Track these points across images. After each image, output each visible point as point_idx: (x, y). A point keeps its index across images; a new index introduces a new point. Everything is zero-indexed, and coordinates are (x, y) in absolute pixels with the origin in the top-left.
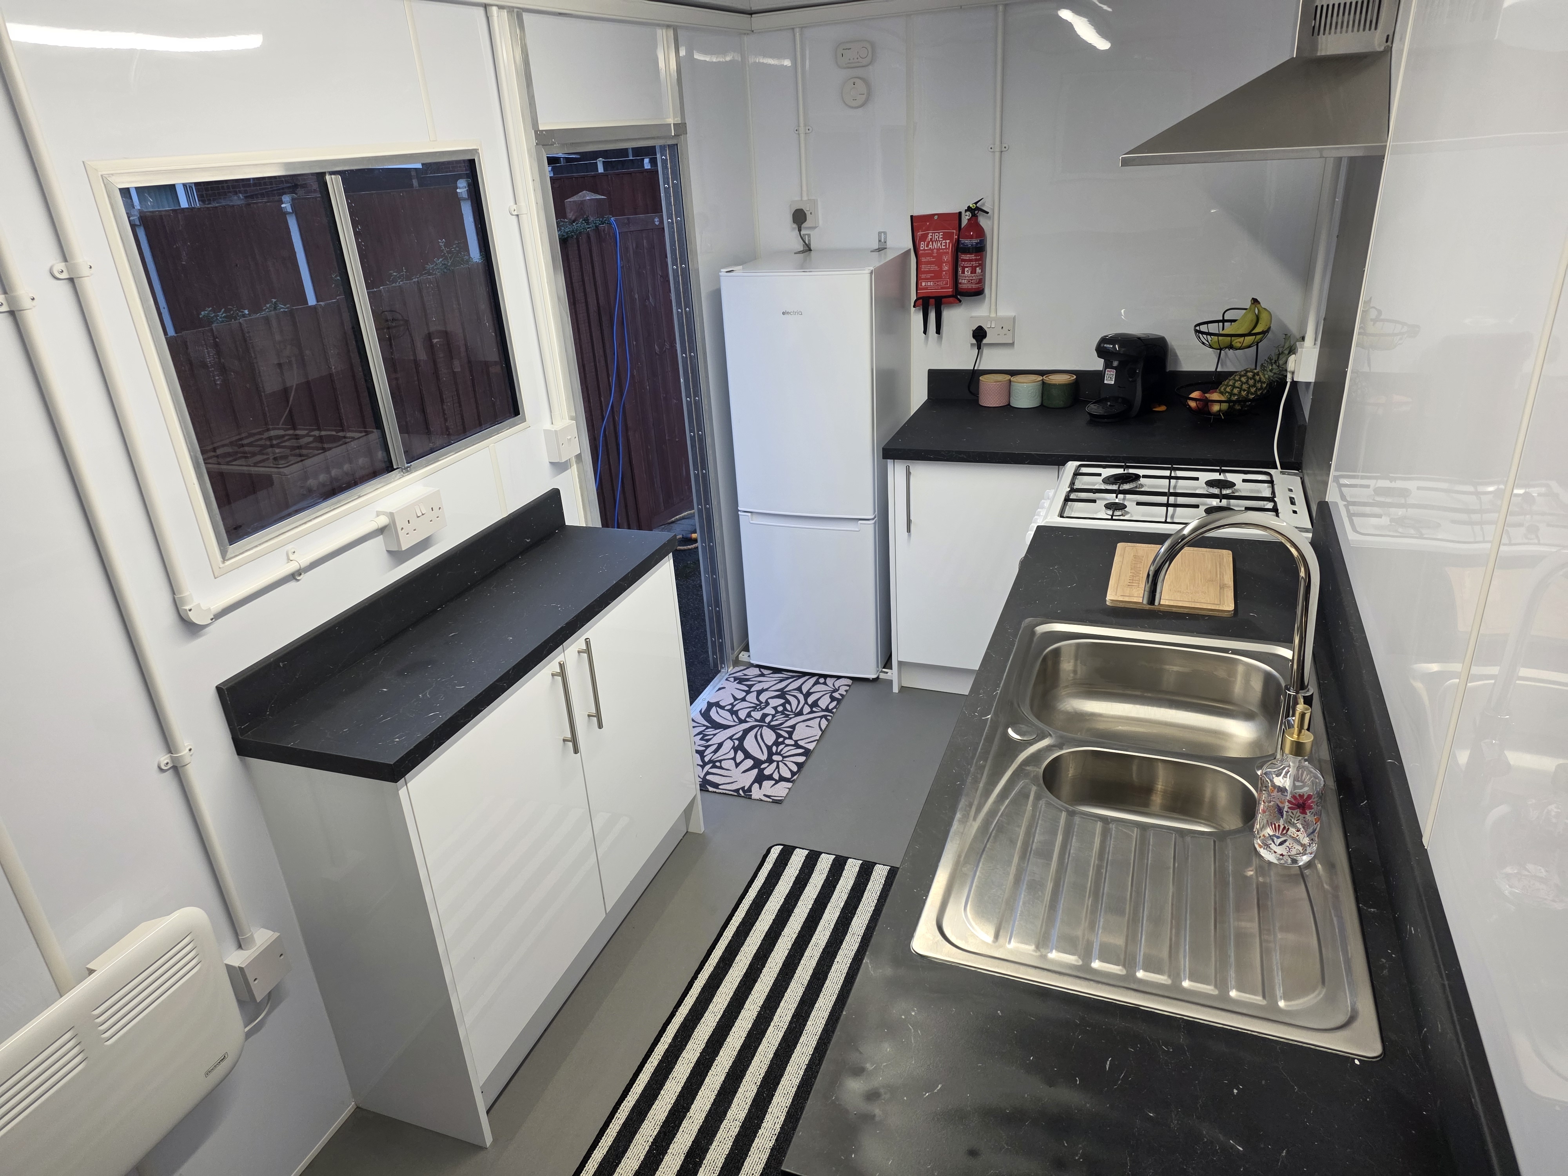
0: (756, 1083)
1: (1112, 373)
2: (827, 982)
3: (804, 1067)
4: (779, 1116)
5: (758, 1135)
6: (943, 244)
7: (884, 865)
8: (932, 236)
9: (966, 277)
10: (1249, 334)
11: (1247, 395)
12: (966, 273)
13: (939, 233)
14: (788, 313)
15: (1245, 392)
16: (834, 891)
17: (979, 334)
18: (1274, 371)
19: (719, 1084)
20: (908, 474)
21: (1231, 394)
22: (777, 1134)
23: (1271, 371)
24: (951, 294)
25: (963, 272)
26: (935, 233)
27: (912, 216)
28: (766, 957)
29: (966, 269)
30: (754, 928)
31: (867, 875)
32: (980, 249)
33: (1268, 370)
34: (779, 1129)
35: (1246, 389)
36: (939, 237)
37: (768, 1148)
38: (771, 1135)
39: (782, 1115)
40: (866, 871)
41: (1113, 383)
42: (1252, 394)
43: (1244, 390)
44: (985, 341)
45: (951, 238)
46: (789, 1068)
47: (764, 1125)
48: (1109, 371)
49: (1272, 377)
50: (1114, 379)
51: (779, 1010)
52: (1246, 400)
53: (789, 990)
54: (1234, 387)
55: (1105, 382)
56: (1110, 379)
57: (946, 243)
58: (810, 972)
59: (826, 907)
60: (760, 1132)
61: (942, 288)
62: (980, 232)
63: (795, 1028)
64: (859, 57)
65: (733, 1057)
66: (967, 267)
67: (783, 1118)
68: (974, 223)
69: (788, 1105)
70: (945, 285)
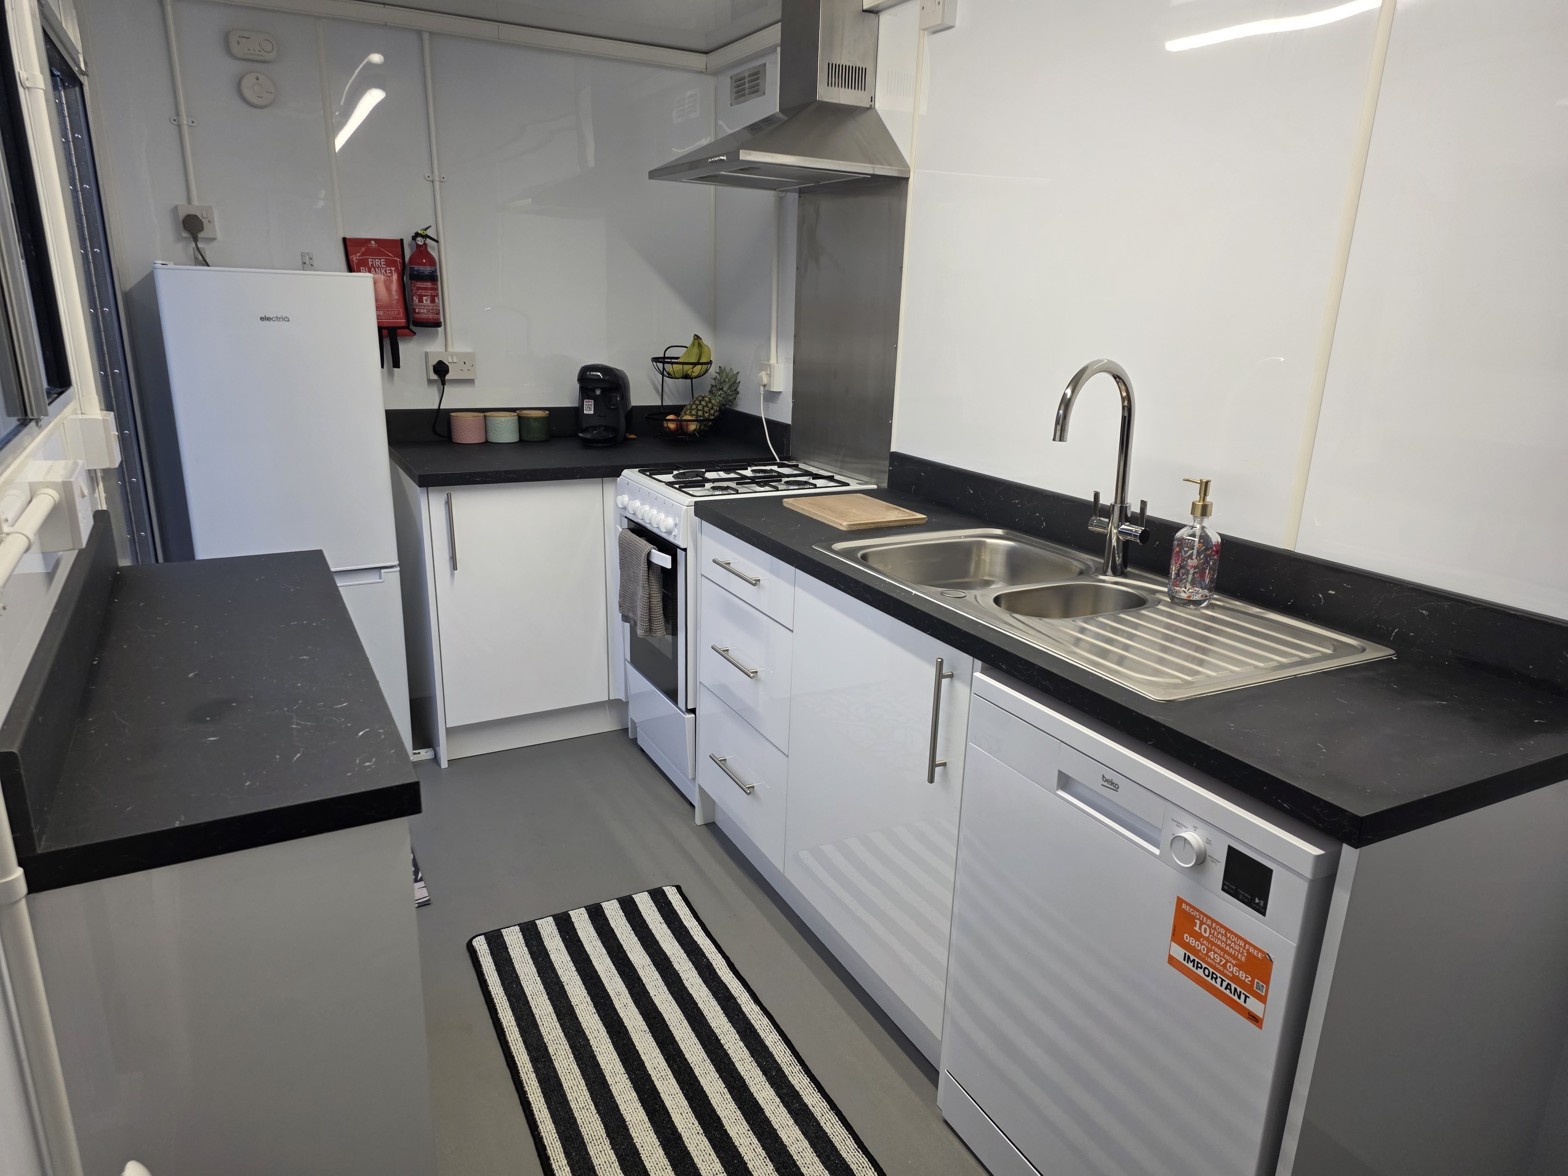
0: (698, 1133)
1: (590, 403)
2: (664, 1015)
3: (726, 1090)
4: (751, 1142)
5: (750, 1170)
6: (388, 271)
7: (608, 901)
8: (372, 262)
9: (424, 306)
10: (698, 363)
11: (709, 417)
12: (424, 302)
13: (380, 259)
14: (269, 319)
15: (708, 414)
16: (582, 945)
17: (441, 369)
18: (722, 396)
19: (664, 1160)
20: (448, 504)
21: (697, 415)
22: (766, 1156)
23: (720, 396)
24: (404, 325)
25: (421, 301)
26: (375, 259)
27: (344, 239)
28: (580, 1032)
29: (424, 298)
30: (537, 1016)
31: (601, 916)
32: (433, 278)
33: (718, 395)
34: (764, 1152)
35: (708, 411)
36: (381, 264)
37: (772, 1172)
38: (763, 1161)
39: (752, 1138)
40: (597, 915)
41: (592, 412)
42: (712, 415)
43: (707, 412)
44: (448, 377)
45: (395, 266)
46: (713, 1102)
47: (746, 1158)
48: (587, 402)
49: (722, 401)
50: (593, 409)
51: (647, 1064)
52: (708, 420)
53: (636, 1044)
54: (698, 410)
55: (585, 412)
56: (589, 409)
57: (391, 270)
58: (640, 1018)
59: (591, 961)
60: (750, 1166)
61: (394, 318)
62: (432, 261)
63: (679, 1067)
64: (261, 50)
65: (649, 1129)
66: (425, 296)
67: (756, 1141)
68: (422, 252)
69: (747, 1127)
70: (397, 315)
